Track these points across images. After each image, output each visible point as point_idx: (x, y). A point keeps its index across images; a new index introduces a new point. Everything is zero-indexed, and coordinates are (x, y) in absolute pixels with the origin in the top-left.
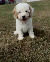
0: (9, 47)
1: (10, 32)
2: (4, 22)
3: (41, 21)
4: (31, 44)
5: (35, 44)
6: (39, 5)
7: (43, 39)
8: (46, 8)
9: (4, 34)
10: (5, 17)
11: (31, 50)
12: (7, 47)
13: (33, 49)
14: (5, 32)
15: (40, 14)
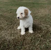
5: (34, 39)
8: (46, 6)
11: (31, 45)
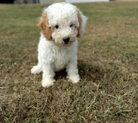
0: (17, 102)
1: (21, 67)
2: (10, 44)
3: (95, 46)
4: (72, 97)
5: (81, 96)
6: (92, 11)
7: (98, 86)
8: (108, 19)
9: (8, 72)
10: (12, 33)
11: (71, 111)
12: (14, 101)
13: (75, 108)
14: (10, 68)
15: (94, 31)
